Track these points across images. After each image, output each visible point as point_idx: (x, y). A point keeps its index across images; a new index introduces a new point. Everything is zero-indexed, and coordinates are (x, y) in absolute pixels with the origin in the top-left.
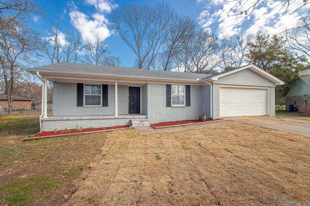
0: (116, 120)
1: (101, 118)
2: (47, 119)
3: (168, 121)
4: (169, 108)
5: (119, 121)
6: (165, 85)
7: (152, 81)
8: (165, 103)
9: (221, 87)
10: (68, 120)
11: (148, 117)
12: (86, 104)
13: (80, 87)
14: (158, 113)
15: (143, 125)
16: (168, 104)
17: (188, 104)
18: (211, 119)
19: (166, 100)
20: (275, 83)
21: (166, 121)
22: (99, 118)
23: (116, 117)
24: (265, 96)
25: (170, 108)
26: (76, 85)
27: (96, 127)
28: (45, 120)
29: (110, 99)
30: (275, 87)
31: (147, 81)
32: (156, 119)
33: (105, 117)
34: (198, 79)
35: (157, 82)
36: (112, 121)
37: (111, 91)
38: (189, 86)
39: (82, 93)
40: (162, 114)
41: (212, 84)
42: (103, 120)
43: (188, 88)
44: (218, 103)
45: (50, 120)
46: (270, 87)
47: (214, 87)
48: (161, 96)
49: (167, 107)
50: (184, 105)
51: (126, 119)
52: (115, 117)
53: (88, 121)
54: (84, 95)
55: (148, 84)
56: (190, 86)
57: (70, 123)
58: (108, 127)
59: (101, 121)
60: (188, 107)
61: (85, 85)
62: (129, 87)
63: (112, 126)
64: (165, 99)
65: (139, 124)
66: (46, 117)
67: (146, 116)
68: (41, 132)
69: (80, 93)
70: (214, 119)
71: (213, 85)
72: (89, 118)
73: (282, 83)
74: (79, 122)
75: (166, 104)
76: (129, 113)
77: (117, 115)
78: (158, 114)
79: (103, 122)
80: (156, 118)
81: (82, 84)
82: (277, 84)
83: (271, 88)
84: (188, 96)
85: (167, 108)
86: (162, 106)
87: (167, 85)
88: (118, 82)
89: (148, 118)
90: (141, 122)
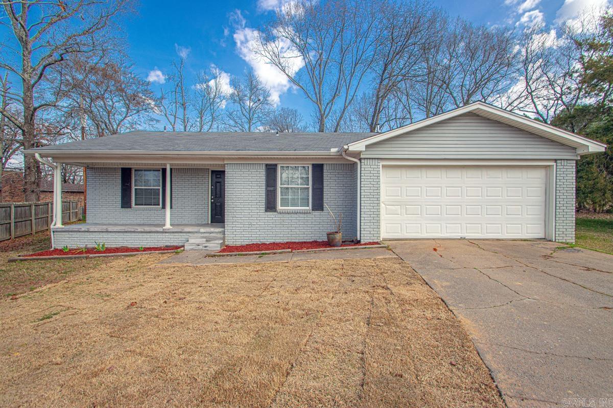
0: (167, 234)
1: (139, 230)
2: (61, 228)
3: (270, 240)
4: (271, 213)
5: (172, 237)
6: (264, 166)
7: (233, 159)
8: (263, 204)
9: (384, 166)
10: (88, 232)
11: (226, 231)
12: (136, 205)
13: (126, 174)
14: (247, 223)
15: (206, 247)
16: (271, 206)
17: (318, 205)
18: (358, 242)
19: (264, 197)
20: (575, 149)
21: (266, 241)
22: (136, 231)
23: (166, 229)
24: (544, 186)
25: (274, 213)
26: (120, 170)
27: (133, 246)
28: (58, 230)
29: (175, 195)
30: (577, 161)
31: (223, 159)
32: (243, 236)
33: (147, 229)
34: (334, 150)
35: (245, 161)
36: (160, 236)
37: (177, 180)
38: (321, 166)
39: (128, 185)
40: (257, 226)
41: (360, 160)
42: (143, 234)
43: (318, 169)
44: (376, 205)
45: (63, 230)
46: (556, 160)
47: (365, 166)
48: (253, 190)
49: (266, 211)
50: (310, 208)
51: (185, 234)
52: (163, 230)
53: (117, 234)
54: (133, 188)
55: (226, 166)
56: (323, 164)
57: (92, 236)
58: (153, 246)
59: (140, 235)
60: (317, 213)
61: (135, 170)
62: (213, 172)
63: (159, 246)
64: (264, 194)
65: (198, 245)
66: (59, 225)
67: (223, 229)
68: (52, 249)
69: (126, 184)
70: (362, 242)
71: (362, 161)
72: (120, 229)
73: (595, 147)
74: (105, 236)
75: (264, 206)
76: (212, 222)
77: (168, 226)
78: (247, 226)
79: (159, 237)
80: (244, 233)
81: (130, 169)
82: (581, 152)
83: (558, 162)
84: (318, 189)
85: (267, 213)
86: (256, 209)
87: (267, 165)
88: (170, 164)
89: (226, 233)
90: (207, 241)
